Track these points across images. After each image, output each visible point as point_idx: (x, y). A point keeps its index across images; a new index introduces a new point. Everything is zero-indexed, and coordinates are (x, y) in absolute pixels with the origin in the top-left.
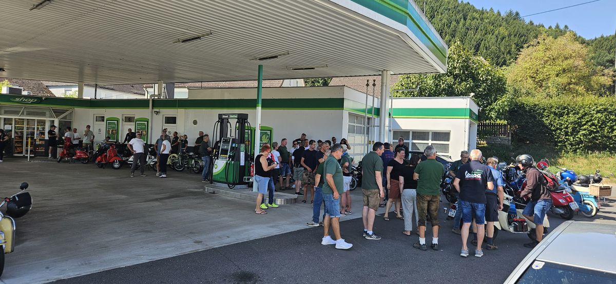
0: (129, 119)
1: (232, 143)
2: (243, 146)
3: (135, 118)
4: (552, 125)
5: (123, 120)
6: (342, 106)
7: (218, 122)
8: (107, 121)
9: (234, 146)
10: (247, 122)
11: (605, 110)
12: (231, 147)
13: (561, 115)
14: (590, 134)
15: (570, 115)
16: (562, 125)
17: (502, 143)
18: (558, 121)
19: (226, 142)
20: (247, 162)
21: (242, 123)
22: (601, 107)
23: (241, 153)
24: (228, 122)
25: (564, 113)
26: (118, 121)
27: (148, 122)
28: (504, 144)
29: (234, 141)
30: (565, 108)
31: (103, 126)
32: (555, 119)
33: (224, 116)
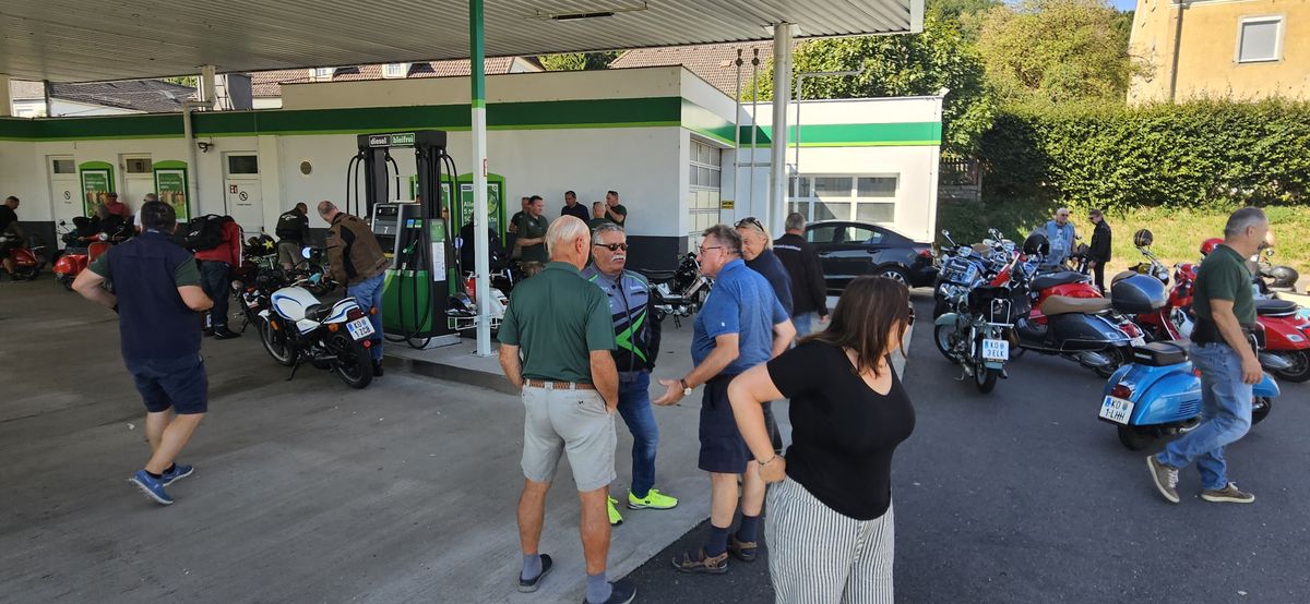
0: (139, 166)
1: (406, 217)
2: (436, 227)
3: (153, 162)
4: (1064, 158)
5: (122, 167)
6: (678, 118)
7: (359, 157)
8: (81, 170)
9: (410, 226)
10: (445, 156)
11: (1167, 125)
12: (404, 229)
13: (1083, 138)
14: (1135, 175)
15: (1100, 137)
16: (1083, 158)
17: (965, 197)
18: (1077, 149)
19: (387, 214)
20: (452, 271)
21: (429, 160)
22: (1161, 120)
23: (434, 245)
24: (388, 158)
25: (1088, 133)
26: (110, 171)
27: (185, 170)
28: (968, 200)
29: (409, 211)
30: (1091, 123)
31: (72, 183)
32: (1071, 146)
33: (373, 142)
